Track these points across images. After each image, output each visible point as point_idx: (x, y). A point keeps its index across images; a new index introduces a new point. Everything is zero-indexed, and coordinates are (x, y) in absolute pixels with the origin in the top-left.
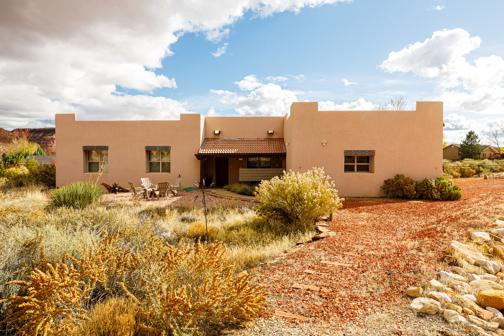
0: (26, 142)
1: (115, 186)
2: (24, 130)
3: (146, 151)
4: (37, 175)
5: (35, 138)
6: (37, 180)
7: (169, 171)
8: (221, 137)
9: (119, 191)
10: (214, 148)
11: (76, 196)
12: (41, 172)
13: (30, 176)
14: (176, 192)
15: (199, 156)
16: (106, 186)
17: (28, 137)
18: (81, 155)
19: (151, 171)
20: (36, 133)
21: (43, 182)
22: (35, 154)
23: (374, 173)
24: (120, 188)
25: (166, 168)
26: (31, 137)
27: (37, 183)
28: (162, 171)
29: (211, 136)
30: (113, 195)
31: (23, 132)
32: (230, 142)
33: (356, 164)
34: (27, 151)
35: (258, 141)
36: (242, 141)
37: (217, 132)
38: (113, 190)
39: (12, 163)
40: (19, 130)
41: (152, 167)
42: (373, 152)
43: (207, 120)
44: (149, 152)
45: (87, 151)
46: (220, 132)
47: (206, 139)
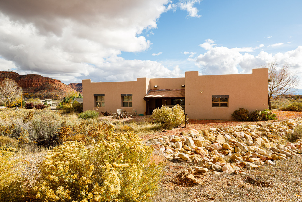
0: (75, 91)
1: (107, 113)
2: (74, 84)
3: (121, 96)
4: (75, 108)
5: (79, 88)
6: (75, 110)
7: (132, 106)
8: (158, 89)
9: (108, 115)
10: (153, 94)
11: (87, 116)
12: (77, 106)
13: (72, 108)
14: (132, 116)
15: (146, 99)
16: (102, 113)
17: (76, 88)
18: (93, 99)
19: (124, 106)
20: (80, 86)
21: (78, 111)
22: (78, 98)
23: (228, 107)
24: (108, 114)
25: (131, 105)
26: (78, 88)
27: (75, 112)
28: (129, 106)
29: (153, 88)
30: (105, 117)
31: (74, 85)
32: (162, 92)
33: (220, 103)
34: (74, 96)
35: (177, 90)
36: (168, 91)
37: (156, 86)
38: (105, 115)
39: (67, 102)
40: (71, 84)
41: (124, 104)
42: (228, 96)
43: (151, 80)
44: (123, 97)
45: (96, 97)
46: (157, 86)
47: (150, 90)
